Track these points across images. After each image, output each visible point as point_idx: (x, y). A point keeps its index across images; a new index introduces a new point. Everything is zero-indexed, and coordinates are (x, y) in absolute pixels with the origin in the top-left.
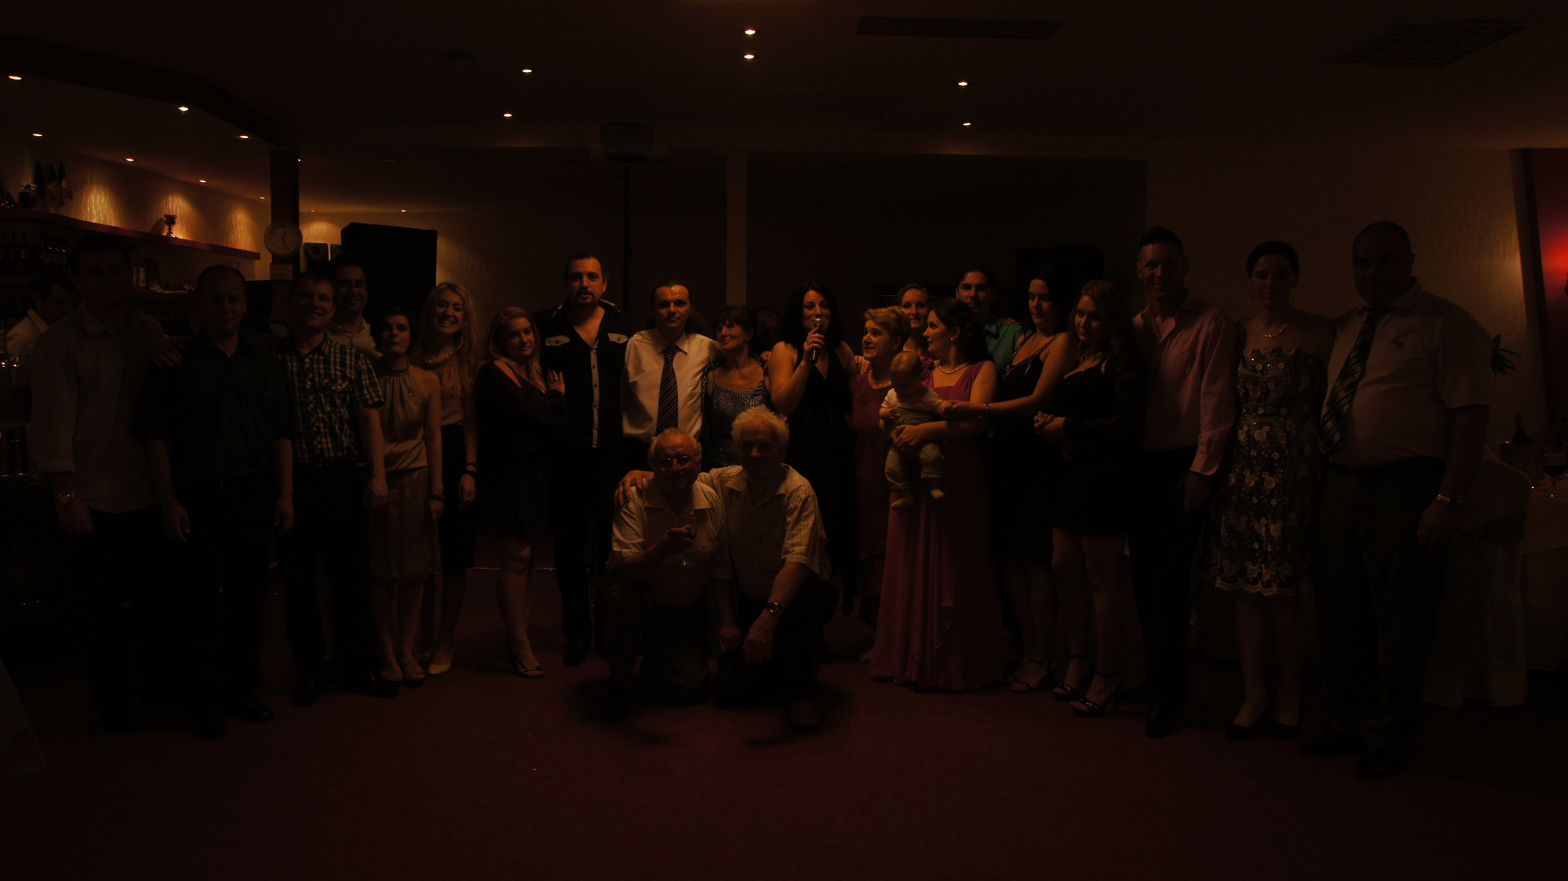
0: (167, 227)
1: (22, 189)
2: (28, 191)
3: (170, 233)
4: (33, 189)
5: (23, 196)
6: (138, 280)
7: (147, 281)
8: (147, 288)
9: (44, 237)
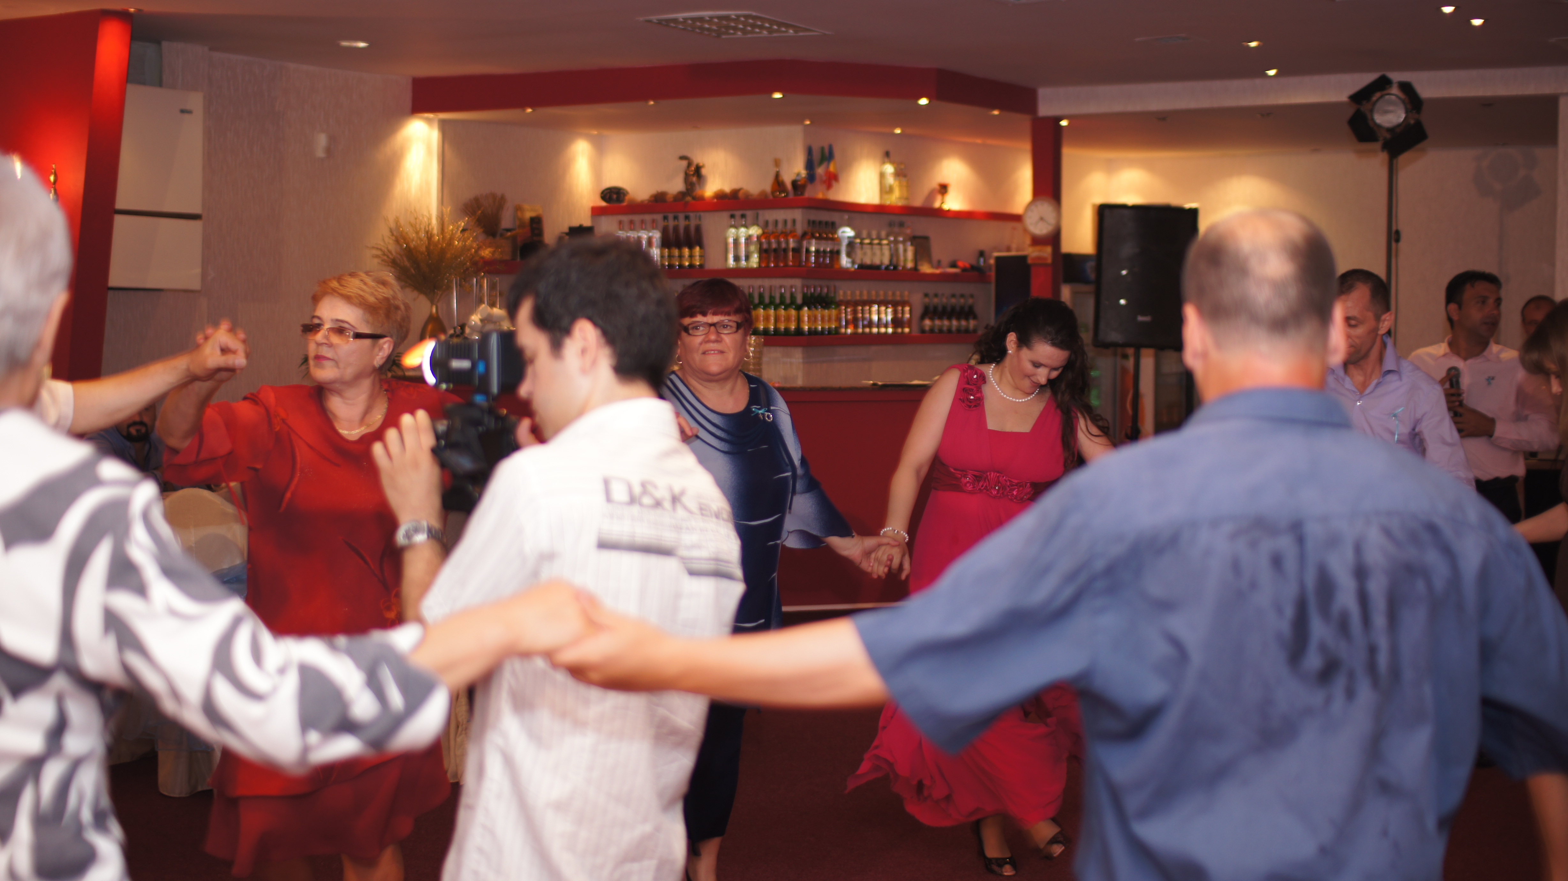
0: (939, 197)
1: (794, 177)
2: (798, 178)
3: (943, 203)
4: (803, 175)
5: (795, 183)
6: (905, 260)
7: (916, 260)
8: (915, 269)
9: (812, 223)
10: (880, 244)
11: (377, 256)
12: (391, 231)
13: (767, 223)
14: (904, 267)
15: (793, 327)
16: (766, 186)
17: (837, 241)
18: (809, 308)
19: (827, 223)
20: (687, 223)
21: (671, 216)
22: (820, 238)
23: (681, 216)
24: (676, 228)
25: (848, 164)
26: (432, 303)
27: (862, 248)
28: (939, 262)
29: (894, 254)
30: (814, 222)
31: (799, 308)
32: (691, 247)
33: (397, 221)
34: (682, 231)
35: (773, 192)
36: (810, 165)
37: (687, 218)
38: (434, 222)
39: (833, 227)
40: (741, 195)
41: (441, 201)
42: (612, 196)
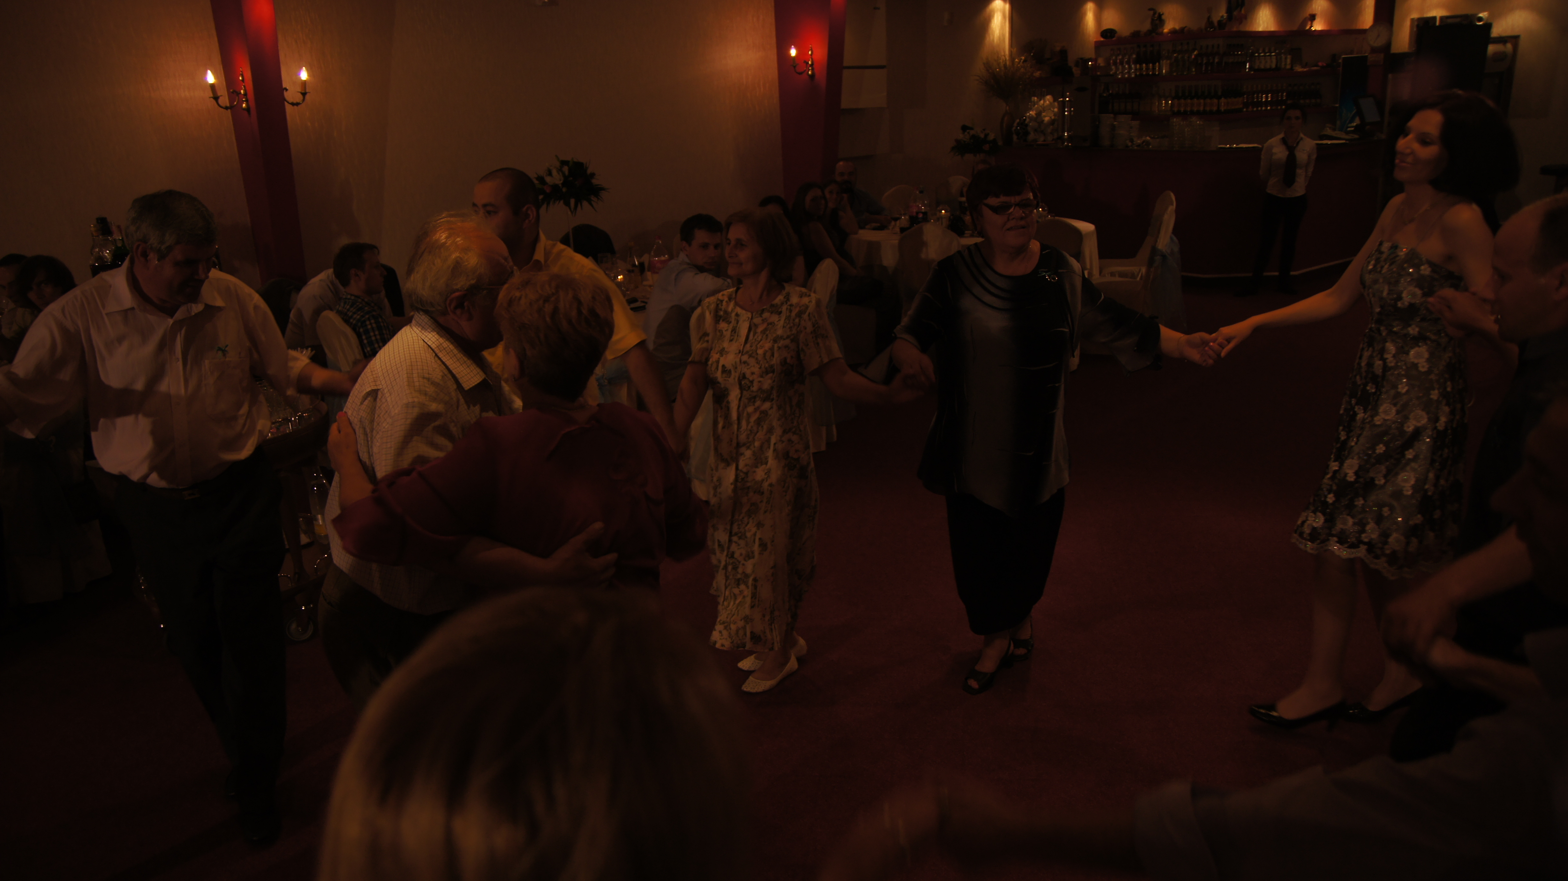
0: (1310, 23)
1: (1219, 19)
2: (1222, 19)
3: (1311, 27)
4: (1225, 17)
5: (1219, 22)
6: (1286, 64)
7: (1292, 64)
8: (1292, 69)
9: (1229, 46)
10: (1270, 56)
11: (977, 81)
12: (984, 65)
13: (1201, 47)
14: (1285, 69)
15: (1215, 109)
16: (1203, 26)
17: (1244, 55)
18: (1225, 98)
19: (1238, 45)
20: (1151, 49)
21: (1141, 45)
23: (1148, 45)
24: (1144, 53)
25: (1253, 8)
26: (1007, 104)
27: (1258, 59)
28: (1307, 64)
29: (1279, 61)
31: (1219, 98)
32: (1154, 64)
33: (987, 60)
34: (1149, 54)
35: (1206, 29)
36: (1229, 11)
37: (1152, 46)
38: (1007, 58)
40: (1186, 30)
41: (1011, 45)
42: (1108, 34)
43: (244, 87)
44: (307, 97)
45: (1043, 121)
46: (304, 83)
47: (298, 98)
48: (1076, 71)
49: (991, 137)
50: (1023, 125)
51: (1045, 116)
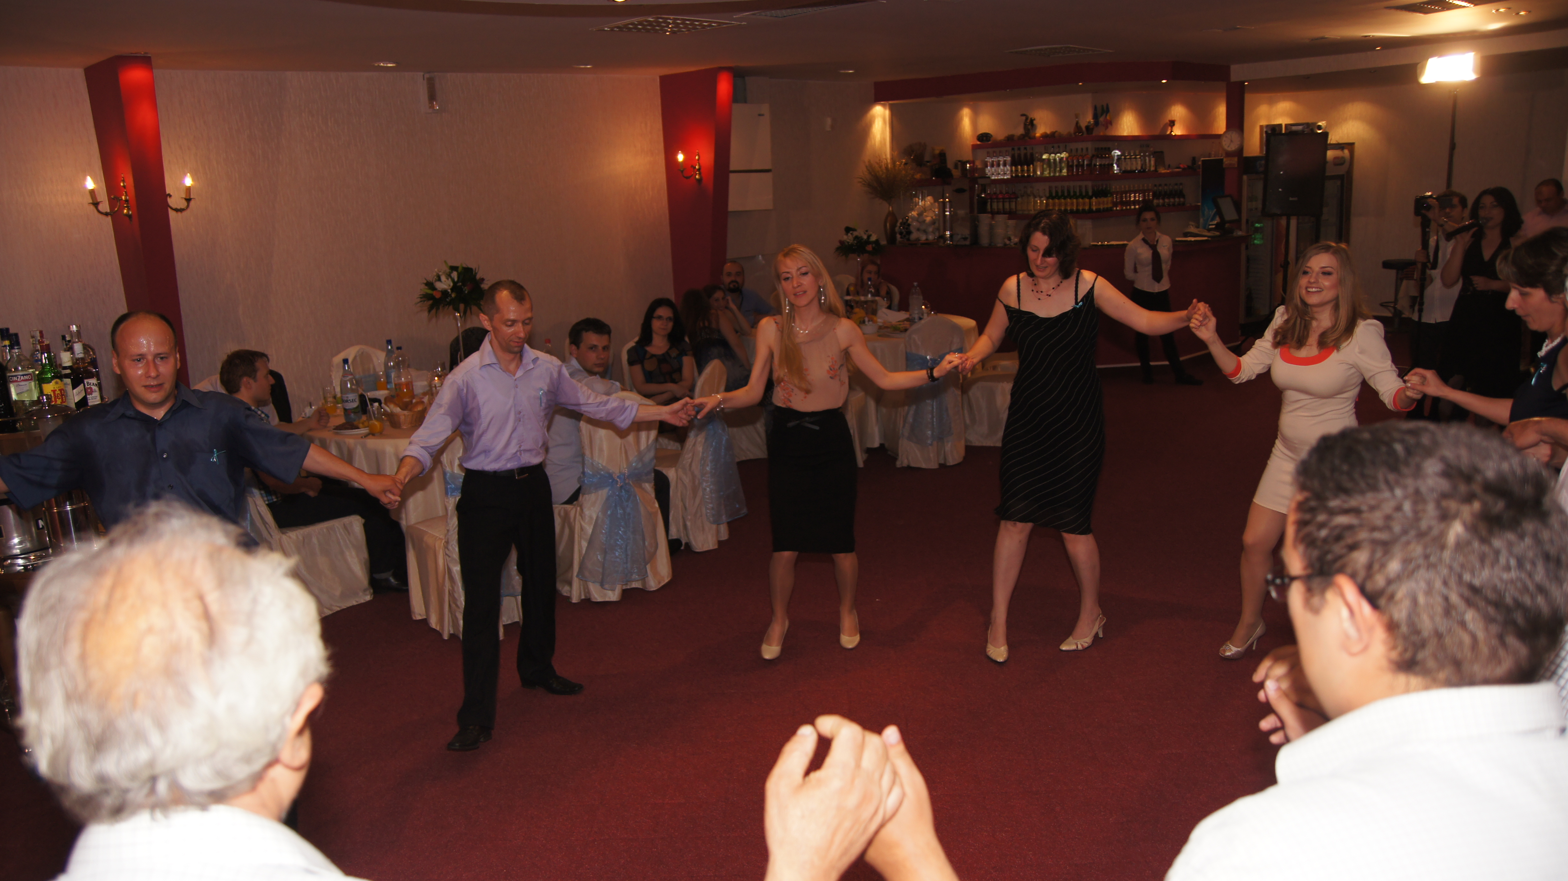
0: (1170, 128)
1: (1086, 124)
2: (1089, 124)
3: (1172, 132)
4: (1092, 122)
5: (1087, 128)
6: (1150, 166)
7: (1156, 166)
8: (1156, 170)
9: (1097, 149)
10: (1135, 158)
11: (860, 182)
12: (866, 167)
13: (1071, 150)
14: (1149, 170)
15: (1087, 208)
16: (1072, 130)
17: (1112, 158)
18: (1096, 198)
19: (1105, 148)
20: (1025, 151)
21: (1016, 148)
22: (1102, 157)
23: (1022, 148)
24: (1019, 155)
25: (1117, 114)
26: (890, 205)
27: (1125, 161)
28: (1169, 166)
29: (1144, 164)
30: (1098, 149)
31: (1090, 198)
32: (1028, 166)
33: (869, 162)
34: (1022, 156)
35: (1075, 133)
36: (1096, 117)
37: (1025, 149)
38: (889, 161)
39: (1109, 150)
40: (1056, 134)
41: (892, 149)
42: (984, 138)
43: (126, 192)
44: (192, 203)
45: (924, 221)
46: (188, 189)
47: (182, 204)
48: (956, 173)
49: (873, 238)
50: (906, 224)
51: (927, 216)
